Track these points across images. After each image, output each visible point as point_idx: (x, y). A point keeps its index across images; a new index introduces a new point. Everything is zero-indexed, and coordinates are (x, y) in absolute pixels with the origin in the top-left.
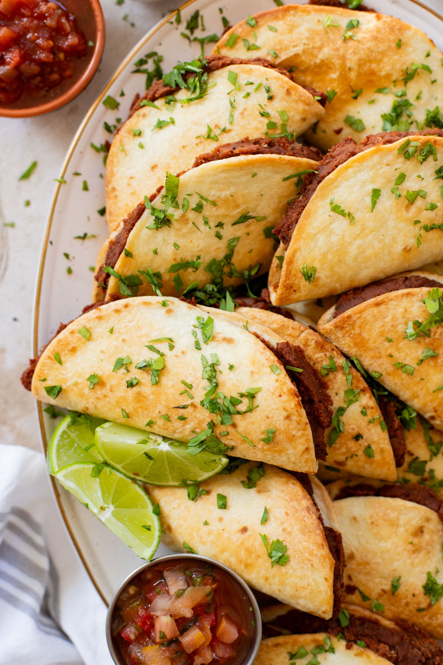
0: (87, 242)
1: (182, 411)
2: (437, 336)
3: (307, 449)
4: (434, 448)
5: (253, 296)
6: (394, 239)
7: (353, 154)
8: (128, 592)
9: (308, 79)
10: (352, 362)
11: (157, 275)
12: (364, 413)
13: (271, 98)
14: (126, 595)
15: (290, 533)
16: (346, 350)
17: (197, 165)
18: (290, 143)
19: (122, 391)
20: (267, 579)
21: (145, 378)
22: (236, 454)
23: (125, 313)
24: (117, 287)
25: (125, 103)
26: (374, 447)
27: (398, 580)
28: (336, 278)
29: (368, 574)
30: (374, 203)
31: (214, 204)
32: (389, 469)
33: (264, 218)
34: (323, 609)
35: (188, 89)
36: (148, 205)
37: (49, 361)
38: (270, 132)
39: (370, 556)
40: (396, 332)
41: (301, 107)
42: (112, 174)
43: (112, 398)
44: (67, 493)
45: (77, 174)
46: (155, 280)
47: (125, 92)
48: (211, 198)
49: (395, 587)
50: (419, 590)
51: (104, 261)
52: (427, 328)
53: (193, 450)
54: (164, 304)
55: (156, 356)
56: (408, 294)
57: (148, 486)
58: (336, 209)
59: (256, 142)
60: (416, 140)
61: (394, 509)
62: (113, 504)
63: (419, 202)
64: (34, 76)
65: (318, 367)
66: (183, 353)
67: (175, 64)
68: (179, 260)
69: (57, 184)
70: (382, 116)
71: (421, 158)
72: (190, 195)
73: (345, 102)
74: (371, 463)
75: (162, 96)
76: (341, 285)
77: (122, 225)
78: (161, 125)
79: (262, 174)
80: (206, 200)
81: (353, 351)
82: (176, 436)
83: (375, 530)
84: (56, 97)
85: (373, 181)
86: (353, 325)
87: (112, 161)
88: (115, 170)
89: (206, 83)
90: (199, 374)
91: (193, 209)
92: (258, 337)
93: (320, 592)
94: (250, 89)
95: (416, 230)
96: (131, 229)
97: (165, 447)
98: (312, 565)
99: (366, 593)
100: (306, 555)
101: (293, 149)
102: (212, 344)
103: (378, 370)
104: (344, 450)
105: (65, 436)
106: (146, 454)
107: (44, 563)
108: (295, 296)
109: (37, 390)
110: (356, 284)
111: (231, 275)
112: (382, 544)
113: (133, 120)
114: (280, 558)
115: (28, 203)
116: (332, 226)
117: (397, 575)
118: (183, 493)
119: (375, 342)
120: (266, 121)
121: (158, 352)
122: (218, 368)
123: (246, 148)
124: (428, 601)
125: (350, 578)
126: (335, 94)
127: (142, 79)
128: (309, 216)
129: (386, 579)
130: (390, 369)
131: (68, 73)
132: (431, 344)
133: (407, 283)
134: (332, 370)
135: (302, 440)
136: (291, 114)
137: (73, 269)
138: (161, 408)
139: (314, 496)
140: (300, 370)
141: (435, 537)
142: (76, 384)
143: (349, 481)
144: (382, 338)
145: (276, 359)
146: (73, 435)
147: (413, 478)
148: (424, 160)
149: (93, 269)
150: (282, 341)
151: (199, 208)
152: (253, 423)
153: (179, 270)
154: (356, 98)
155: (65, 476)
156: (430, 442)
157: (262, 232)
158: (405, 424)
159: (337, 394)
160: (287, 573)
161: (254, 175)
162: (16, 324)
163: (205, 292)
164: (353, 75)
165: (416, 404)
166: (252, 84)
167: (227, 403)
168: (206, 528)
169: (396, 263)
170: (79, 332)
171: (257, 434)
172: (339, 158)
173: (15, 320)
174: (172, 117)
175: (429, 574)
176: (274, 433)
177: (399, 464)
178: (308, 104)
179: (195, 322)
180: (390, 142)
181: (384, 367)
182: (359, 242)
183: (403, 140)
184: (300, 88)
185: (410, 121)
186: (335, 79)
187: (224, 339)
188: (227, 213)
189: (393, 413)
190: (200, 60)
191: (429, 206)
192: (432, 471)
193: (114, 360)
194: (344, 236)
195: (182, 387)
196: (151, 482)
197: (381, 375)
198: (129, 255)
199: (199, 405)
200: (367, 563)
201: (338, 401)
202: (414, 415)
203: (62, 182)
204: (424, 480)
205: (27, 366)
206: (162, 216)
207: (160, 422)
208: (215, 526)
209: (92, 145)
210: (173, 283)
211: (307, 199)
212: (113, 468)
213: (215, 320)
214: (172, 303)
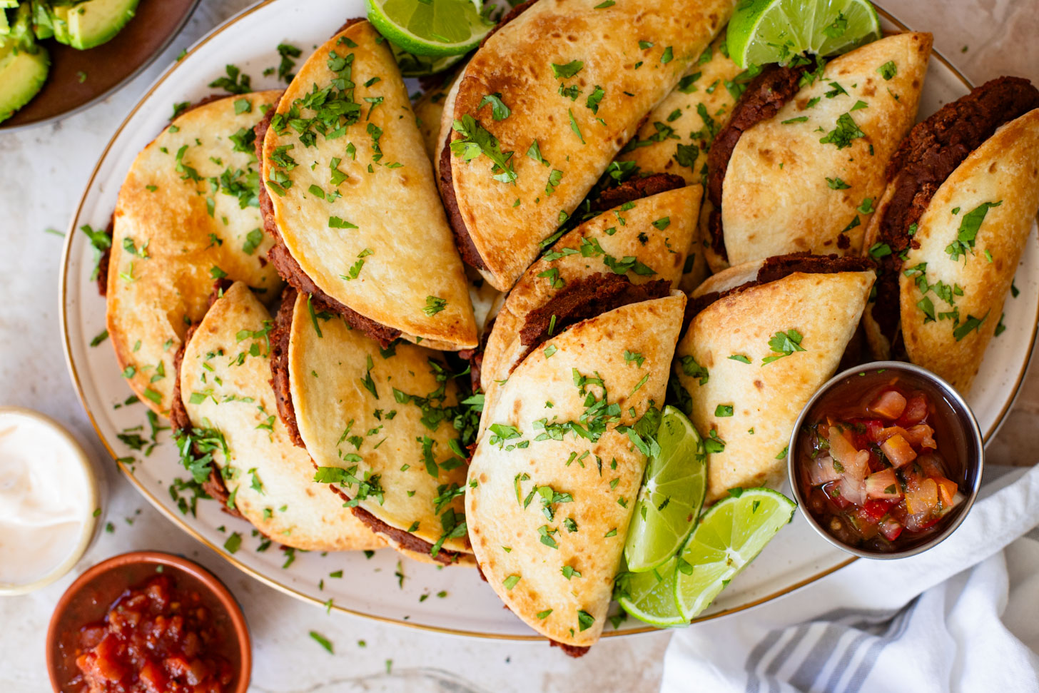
0: (406, 573)
1: (605, 465)
2: (512, 142)
3: (651, 310)
4: (663, 134)
5: (468, 370)
6: (393, 197)
7: (287, 251)
8: (838, 531)
9: (198, 301)
10: (547, 248)
11: (442, 490)
12: (612, 231)
13: (222, 352)
14: (842, 534)
15: (760, 328)
16: (531, 257)
17: (302, 444)
18: (277, 327)
19: (582, 536)
20: (821, 356)
21: (565, 510)
22: (661, 395)
23: (485, 533)
24: (456, 540)
25: (233, 525)
26: (656, 218)
27: (831, 181)
28: (441, 271)
29: (822, 220)
30: (347, 225)
31: (351, 423)
32: (685, 198)
33: (369, 358)
34: (859, 284)
35: (212, 452)
36: (354, 503)
37: (548, 626)
38: (263, 352)
39: (799, 219)
40: (507, 195)
41: (231, 314)
42: (320, 543)
43: (592, 549)
44: (715, 603)
45: (321, 585)
46: (446, 494)
47: (219, 525)
48: (344, 427)
49: (841, 185)
50: (845, 153)
51: (426, 555)
52: (501, 156)
53: (655, 450)
54: (475, 485)
55: (537, 496)
56: (459, 181)
57: (707, 500)
58: (354, 273)
59: (275, 370)
60: (268, 172)
61: (737, 189)
62: (725, 549)
63: (345, 167)
64: (200, 638)
65: (553, 291)
66: (532, 463)
67: (183, 467)
68: (422, 464)
69: (334, 610)
70: (243, 207)
71: (290, 167)
72: (340, 453)
73: (226, 254)
74: (677, 220)
75: (221, 481)
76: (451, 263)
77: (379, 534)
78: (258, 485)
79: (313, 364)
80: (346, 433)
81: (533, 248)
82: (639, 470)
83: (765, 213)
84: (225, 612)
85: (319, 227)
86: (499, 249)
87: (304, 544)
88: (314, 540)
89: (204, 431)
90: (559, 443)
91: (358, 448)
92: (515, 367)
93: (836, 290)
94: (211, 377)
95: (380, 169)
96: (384, 524)
97: (652, 485)
98: (800, 301)
99: (849, 221)
100: (787, 308)
101: (283, 324)
102: (522, 427)
103: (556, 215)
104: (660, 256)
105: (650, 605)
106: (661, 508)
107: (819, 629)
108: (465, 321)
109: (585, 640)
110: (449, 244)
111: (442, 398)
112: (783, 203)
113: (252, 517)
114: (792, 341)
115: (362, 643)
116: (376, 276)
117: (823, 183)
118: (715, 458)
119: (520, 221)
120: (249, 357)
121: (532, 493)
122: (550, 421)
123: (281, 384)
124: (859, 141)
125: (828, 243)
126: (216, 268)
127: (202, 503)
128: (364, 306)
129: (829, 197)
130: (554, 200)
131: (195, 597)
132: (523, 148)
133: (447, 178)
134: (556, 273)
135: (639, 316)
136: (240, 326)
137: (440, 590)
138: (602, 490)
139: (720, 291)
140: (554, 317)
141: (775, 133)
142: (576, 593)
143: (705, 243)
144: (515, 212)
145: (538, 350)
146: (643, 595)
147: (702, 159)
148: (293, 162)
149: (440, 567)
150: (519, 335)
151: (357, 441)
152: (618, 378)
153: (435, 464)
154: (221, 242)
155: (689, 608)
156: (655, 139)
157: (387, 361)
158: (631, 175)
159: (588, 267)
160: (811, 332)
161: (314, 374)
162: (513, 659)
163: (463, 430)
164: (192, 247)
165: (601, 164)
166: (204, 375)
167: (593, 410)
168: (758, 431)
169: (422, 193)
170: (510, 589)
171: (634, 373)
172: (293, 269)
173: (508, 660)
174: (247, 471)
175: (823, 141)
176: (630, 352)
177: (679, 183)
178: (228, 305)
179: (497, 446)
180: (271, 205)
181: (552, 209)
182: (395, 243)
183: (269, 190)
184: (208, 315)
185: (248, 173)
186: (198, 269)
187: (516, 412)
188: (362, 406)
189: (614, 191)
190: (177, 438)
191: (350, 155)
192: (693, 136)
193: (544, 547)
194: (388, 263)
195: (575, 464)
196: (701, 499)
197: (563, 211)
198: (415, 527)
199: (598, 444)
200: (808, 221)
201: (597, 266)
202: (616, 164)
203: (331, 604)
204: (704, 144)
205: (558, 649)
206: (367, 487)
207: (620, 490)
208: (755, 420)
209: (286, 566)
210: (452, 471)
211: (344, 307)
212: (683, 545)
213: (494, 422)
214: (473, 474)
